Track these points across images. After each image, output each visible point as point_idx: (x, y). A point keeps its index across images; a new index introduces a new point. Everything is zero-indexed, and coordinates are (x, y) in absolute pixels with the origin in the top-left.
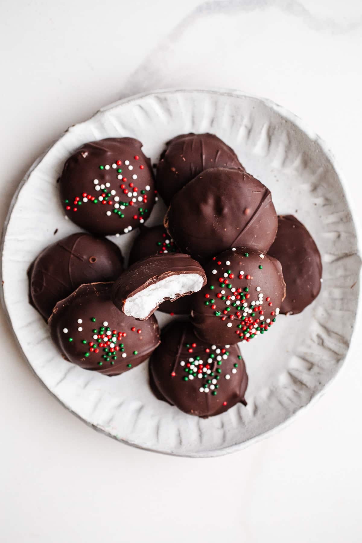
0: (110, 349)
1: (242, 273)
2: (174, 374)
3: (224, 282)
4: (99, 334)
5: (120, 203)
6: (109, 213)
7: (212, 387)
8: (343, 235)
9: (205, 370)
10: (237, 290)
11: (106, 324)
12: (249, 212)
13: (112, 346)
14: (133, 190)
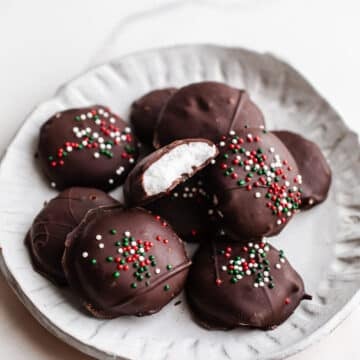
0: (141, 263)
1: (250, 136)
2: (219, 281)
3: (236, 148)
4: (124, 246)
5: (106, 143)
6: (97, 155)
7: (267, 280)
8: (329, 125)
9: (251, 265)
10: (252, 153)
11: (128, 234)
12: (233, 101)
13: (142, 258)
14: (115, 131)
